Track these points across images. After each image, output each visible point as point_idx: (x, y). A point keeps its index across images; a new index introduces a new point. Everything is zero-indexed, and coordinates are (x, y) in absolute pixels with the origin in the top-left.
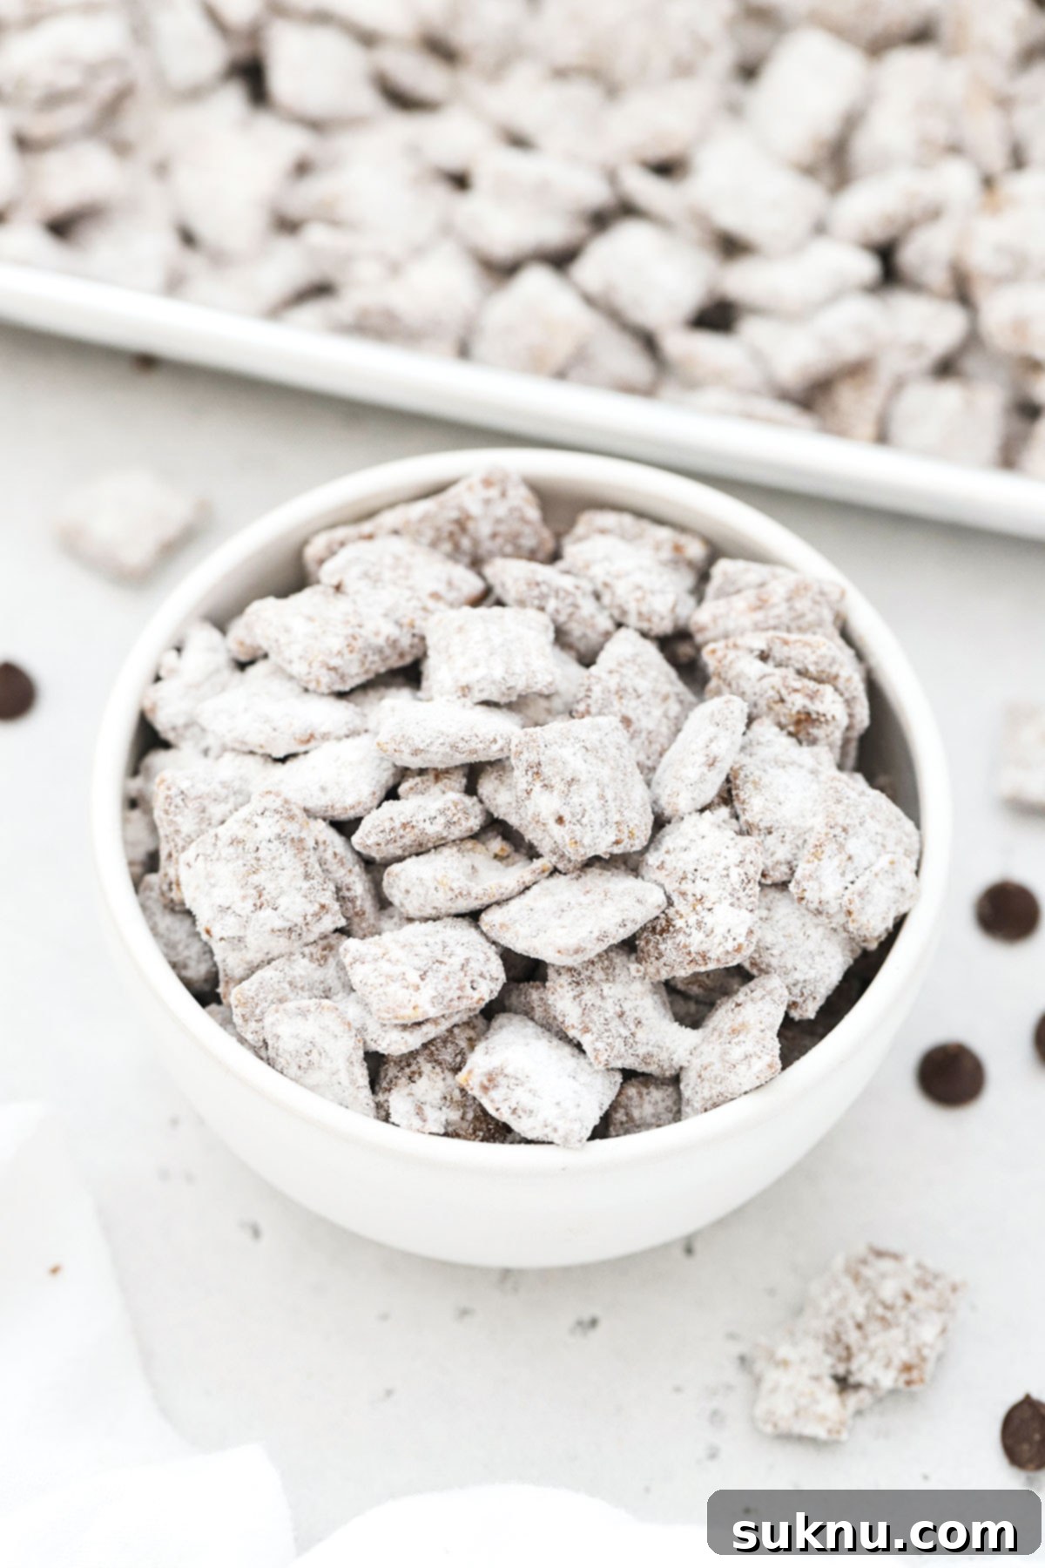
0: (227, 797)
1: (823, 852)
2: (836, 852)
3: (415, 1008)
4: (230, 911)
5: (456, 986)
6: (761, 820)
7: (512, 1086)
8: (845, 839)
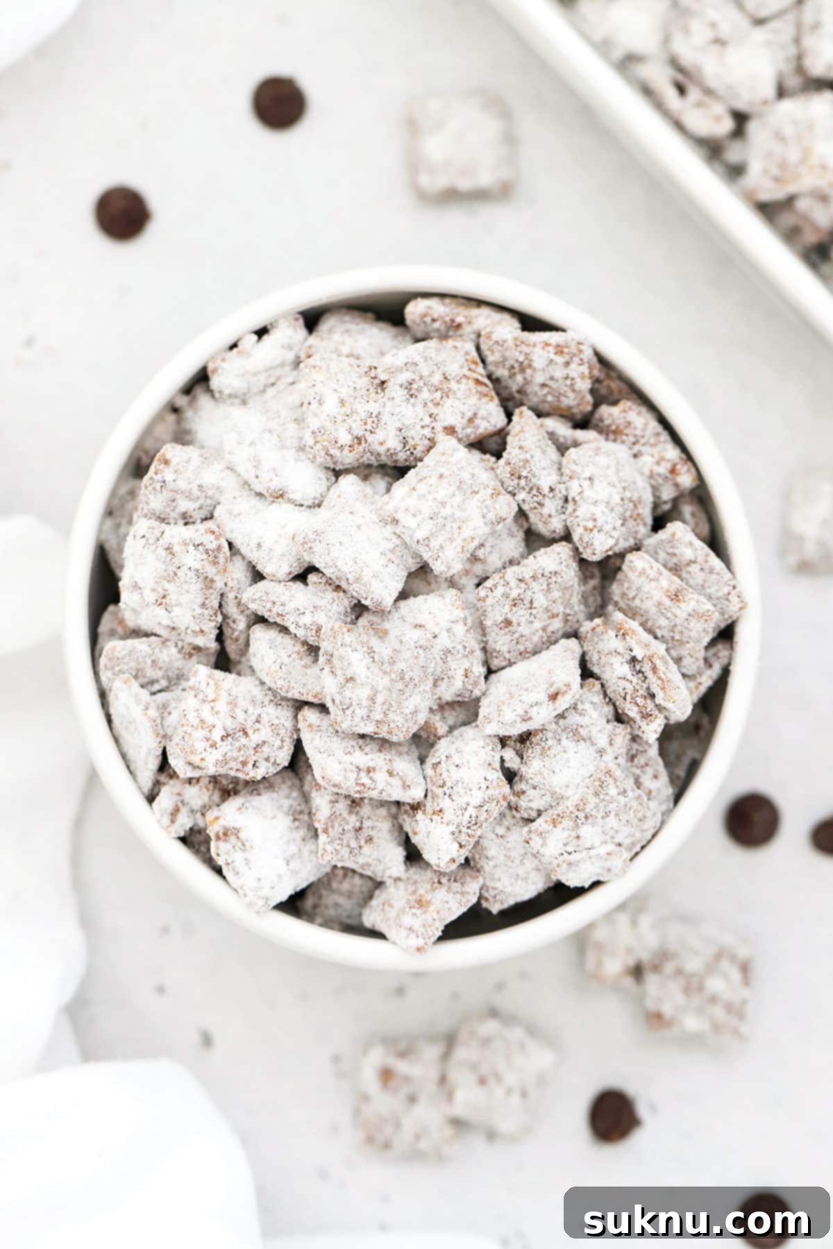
0: (198, 498)
1: (561, 822)
2: (571, 828)
3: (202, 759)
4: (139, 591)
5: (241, 759)
6: (531, 779)
7: (236, 848)
8: (582, 824)
